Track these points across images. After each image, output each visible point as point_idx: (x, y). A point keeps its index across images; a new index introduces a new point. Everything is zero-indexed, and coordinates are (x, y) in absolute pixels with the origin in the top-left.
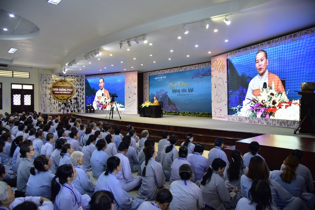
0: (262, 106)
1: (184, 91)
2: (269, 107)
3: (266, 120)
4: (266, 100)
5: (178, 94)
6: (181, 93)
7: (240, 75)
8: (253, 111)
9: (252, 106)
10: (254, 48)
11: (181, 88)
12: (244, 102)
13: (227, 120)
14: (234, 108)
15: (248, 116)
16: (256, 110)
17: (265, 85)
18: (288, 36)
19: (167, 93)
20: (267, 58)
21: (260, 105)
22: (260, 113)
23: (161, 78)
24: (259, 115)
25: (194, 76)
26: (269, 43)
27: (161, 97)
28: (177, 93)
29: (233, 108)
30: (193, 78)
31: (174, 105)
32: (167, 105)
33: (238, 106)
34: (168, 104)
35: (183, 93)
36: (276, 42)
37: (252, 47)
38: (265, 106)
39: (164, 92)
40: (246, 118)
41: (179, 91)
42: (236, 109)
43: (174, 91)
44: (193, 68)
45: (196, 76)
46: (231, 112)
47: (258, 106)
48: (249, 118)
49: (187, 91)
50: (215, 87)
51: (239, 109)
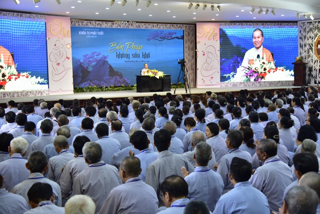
0: (255, 72)
1: (136, 56)
2: (261, 72)
3: (259, 82)
4: (259, 68)
5: (127, 60)
6: (131, 59)
7: (234, 45)
8: (247, 77)
9: (247, 72)
10: (250, 25)
11: (131, 53)
12: (238, 69)
13: (219, 87)
14: (228, 75)
15: (243, 81)
16: (250, 76)
17: (258, 56)
18: (276, 23)
19: (105, 58)
20: (262, 36)
21: (254, 71)
22: (254, 78)
23: (94, 33)
24: (252, 79)
25: (150, 37)
26: (263, 25)
27: (94, 63)
28: (125, 59)
29: (225, 75)
30: (149, 40)
31: (121, 76)
32: (108, 77)
33: (232, 73)
34: (110, 76)
35: (134, 59)
36: (268, 25)
37: (248, 23)
38: (258, 72)
39: (100, 56)
40: (241, 83)
41: (128, 56)
42: (229, 76)
43: (120, 56)
44: (150, 27)
45: (153, 38)
46: (223, 79)
47: (252, 72)
48: (243, 83)
49: (141, 56)
50: (204, 55)
51: (233, 76)
